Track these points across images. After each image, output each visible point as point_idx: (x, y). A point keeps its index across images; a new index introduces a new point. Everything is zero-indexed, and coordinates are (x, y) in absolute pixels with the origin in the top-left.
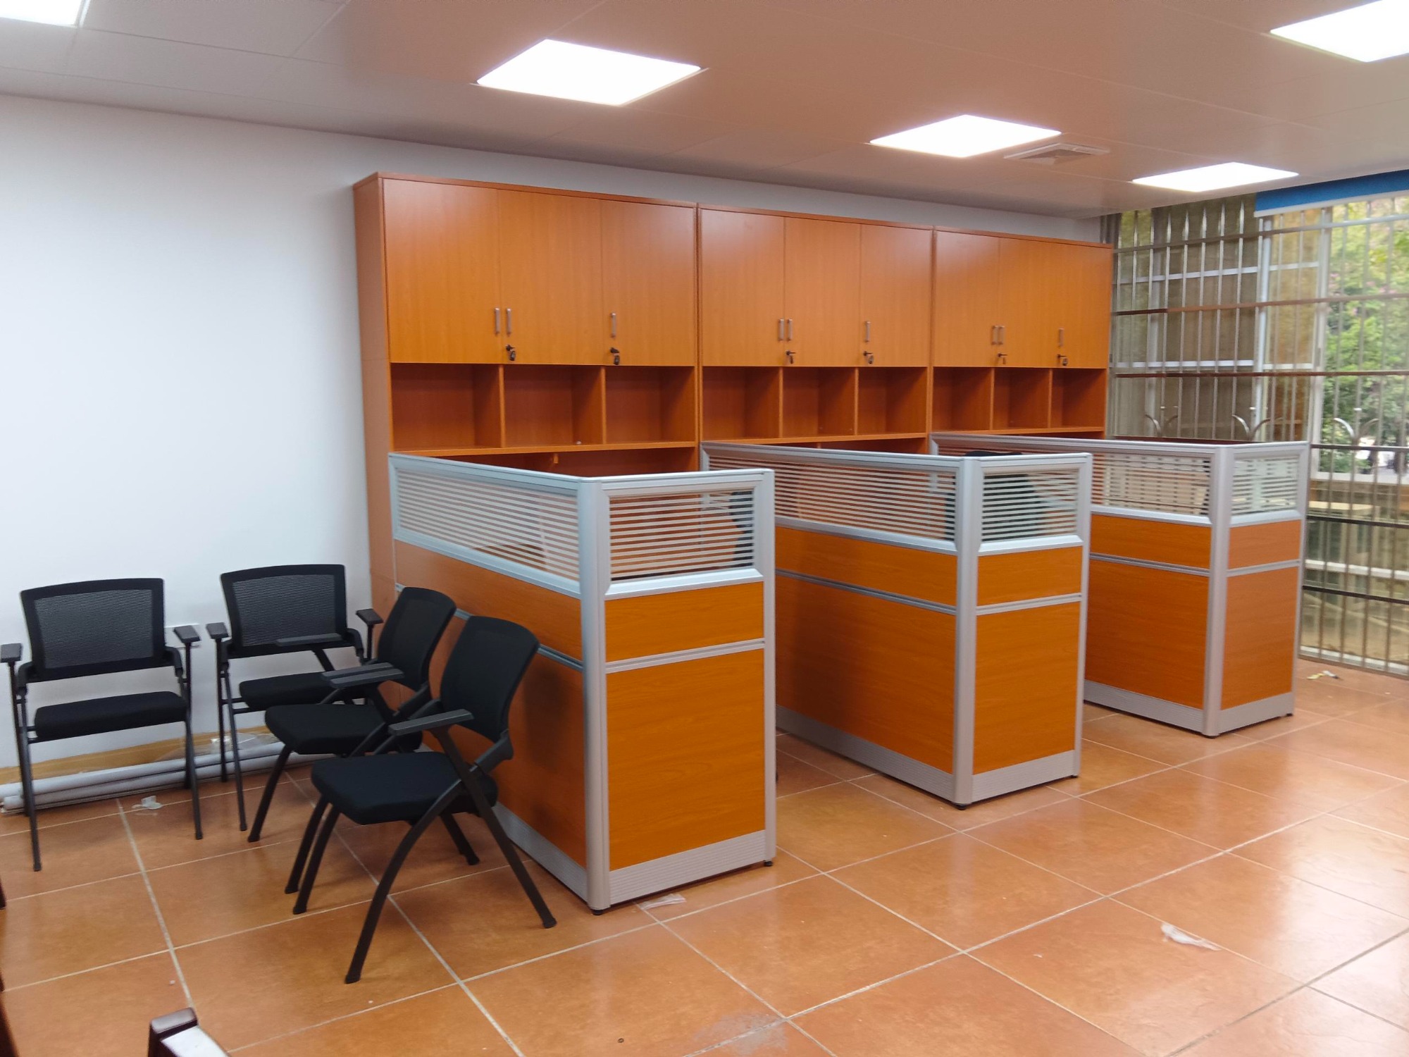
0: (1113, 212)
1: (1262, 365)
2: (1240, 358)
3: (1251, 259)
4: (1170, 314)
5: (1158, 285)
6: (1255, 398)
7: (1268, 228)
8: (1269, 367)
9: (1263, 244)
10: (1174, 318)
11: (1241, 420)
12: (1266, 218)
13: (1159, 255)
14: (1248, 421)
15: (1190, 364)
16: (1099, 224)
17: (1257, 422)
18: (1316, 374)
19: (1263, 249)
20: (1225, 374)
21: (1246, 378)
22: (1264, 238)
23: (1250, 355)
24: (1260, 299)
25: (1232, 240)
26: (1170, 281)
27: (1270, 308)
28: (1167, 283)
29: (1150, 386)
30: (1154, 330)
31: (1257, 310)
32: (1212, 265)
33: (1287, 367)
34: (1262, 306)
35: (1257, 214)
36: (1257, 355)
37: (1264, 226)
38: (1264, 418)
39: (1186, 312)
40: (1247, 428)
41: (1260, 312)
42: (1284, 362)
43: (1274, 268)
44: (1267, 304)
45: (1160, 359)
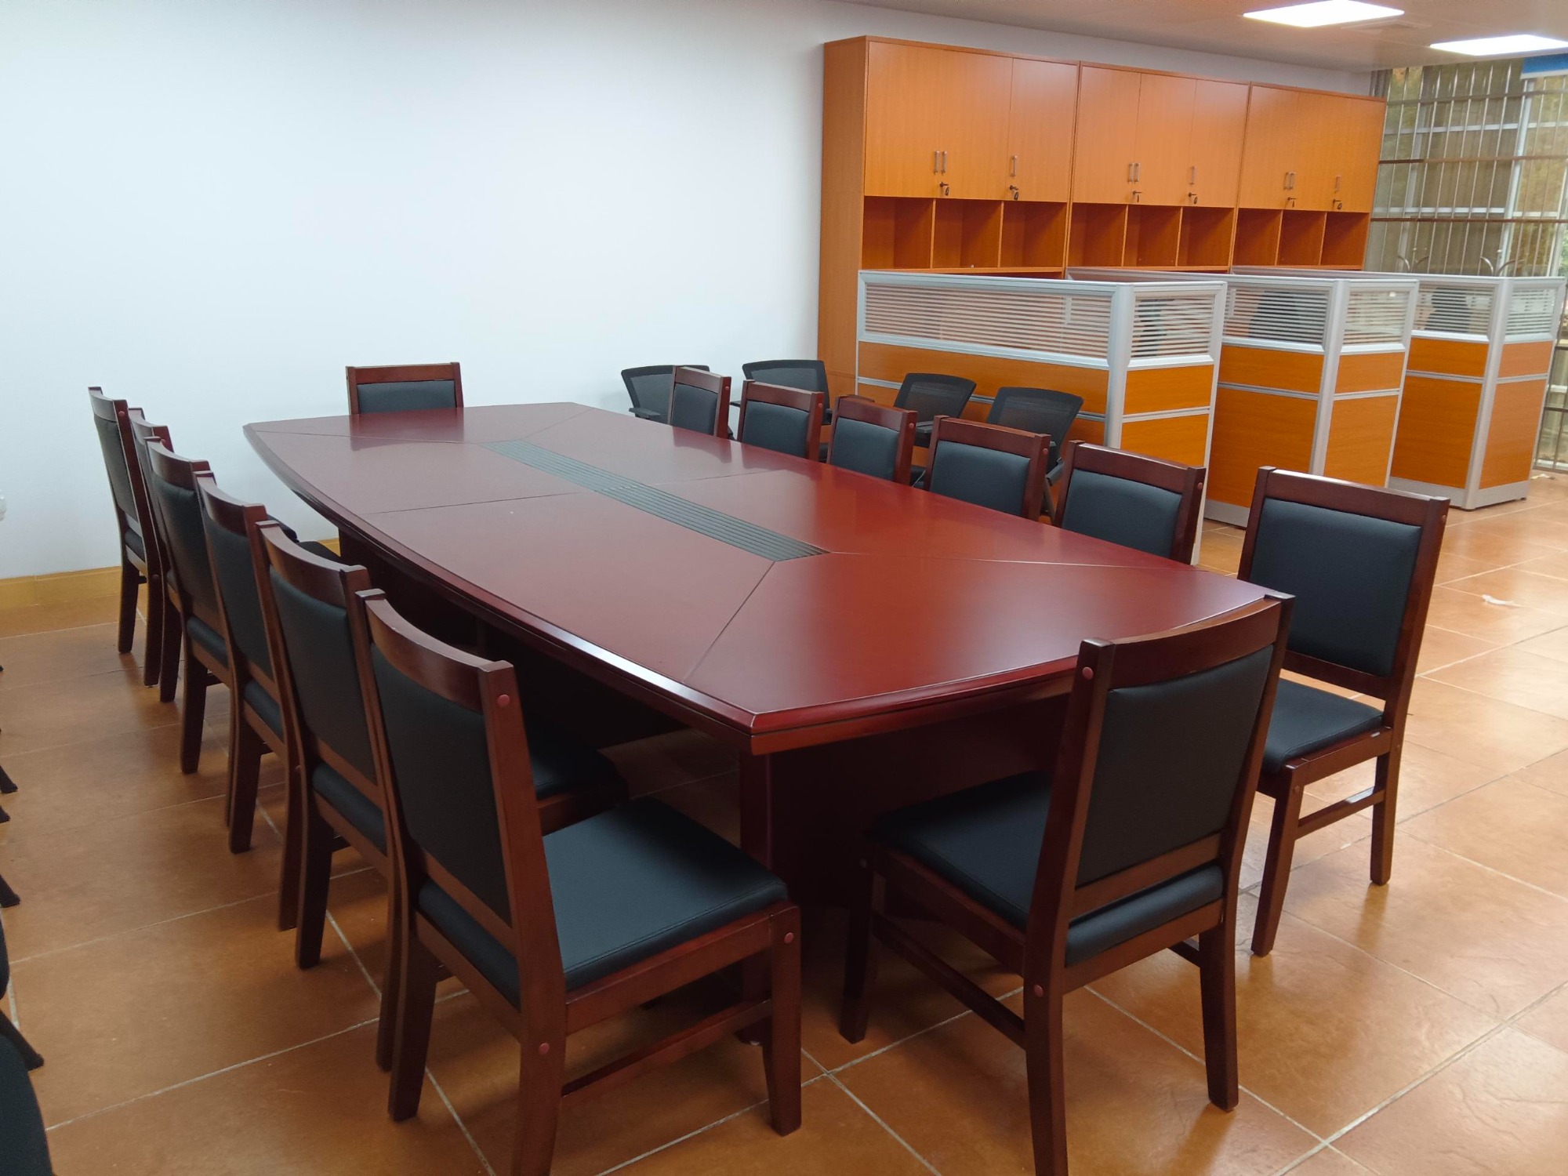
0: (1383, 69)
1: (1512, 213)
2: (1492, 206)
3: (1513, 116)
4: (1429, 165)
5: (1421, 136)
6: (1503, 241)
7: (1531, 90)
8: (1518, 214)
9: (1525, 103)
10: (1433, 167)
11: (1487, 261)
12: (1530, 80)
13: (1425, 108)
14: (1494, 263)
15: (1446, 210)
16: (1370, 78)
17: (1502, 264)
18: (1560, 222)
19: (1524, 108)
20: (1477, 220)
21: (1497, 223)
22: (1526, 98)
23: (1502, 202)
24: (1517, 153)
25: (1496, 99)
26: (1434, 133)
27: (1524, 161)
28: (1431, 135)
29: (1404, 229)
30: (1413, 178)
31: (1513, 162)
32: (1476, 120)
33: (1535, 215)
34: (1518, 159)
35: (1524, 76)
36: (1509, 204)
37: (1528, 88)
38: (1508, 260)
39: (1446, 162)
40: (1492, 268)
41: (1516, 164)
42: (1532, 209)
43: (1533, 125)
44: (1522, 158)
45: (1417, 205)
